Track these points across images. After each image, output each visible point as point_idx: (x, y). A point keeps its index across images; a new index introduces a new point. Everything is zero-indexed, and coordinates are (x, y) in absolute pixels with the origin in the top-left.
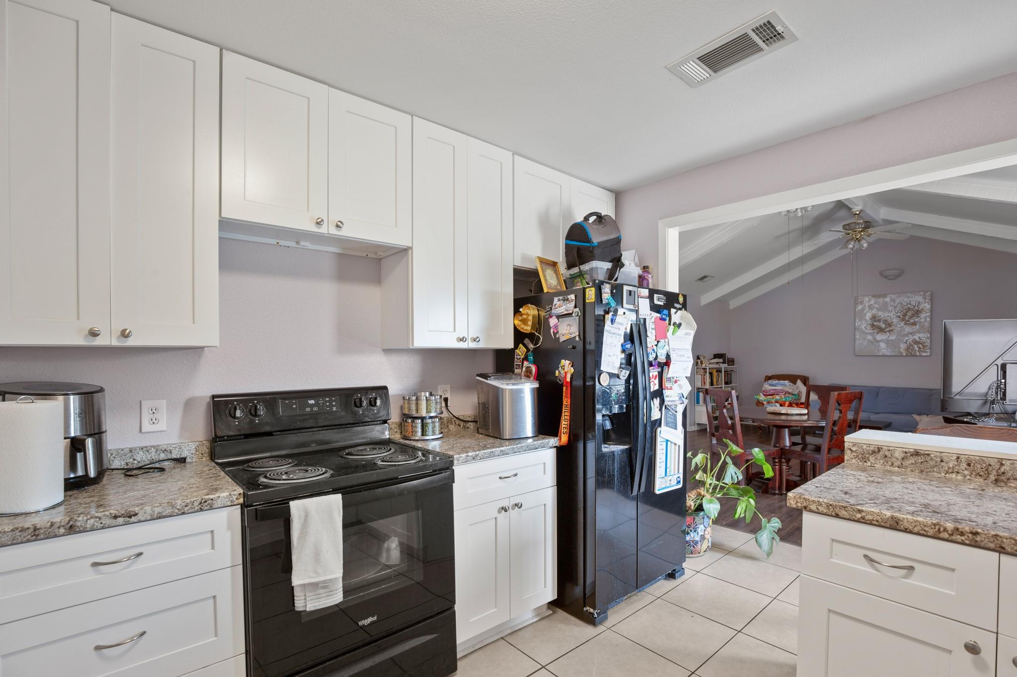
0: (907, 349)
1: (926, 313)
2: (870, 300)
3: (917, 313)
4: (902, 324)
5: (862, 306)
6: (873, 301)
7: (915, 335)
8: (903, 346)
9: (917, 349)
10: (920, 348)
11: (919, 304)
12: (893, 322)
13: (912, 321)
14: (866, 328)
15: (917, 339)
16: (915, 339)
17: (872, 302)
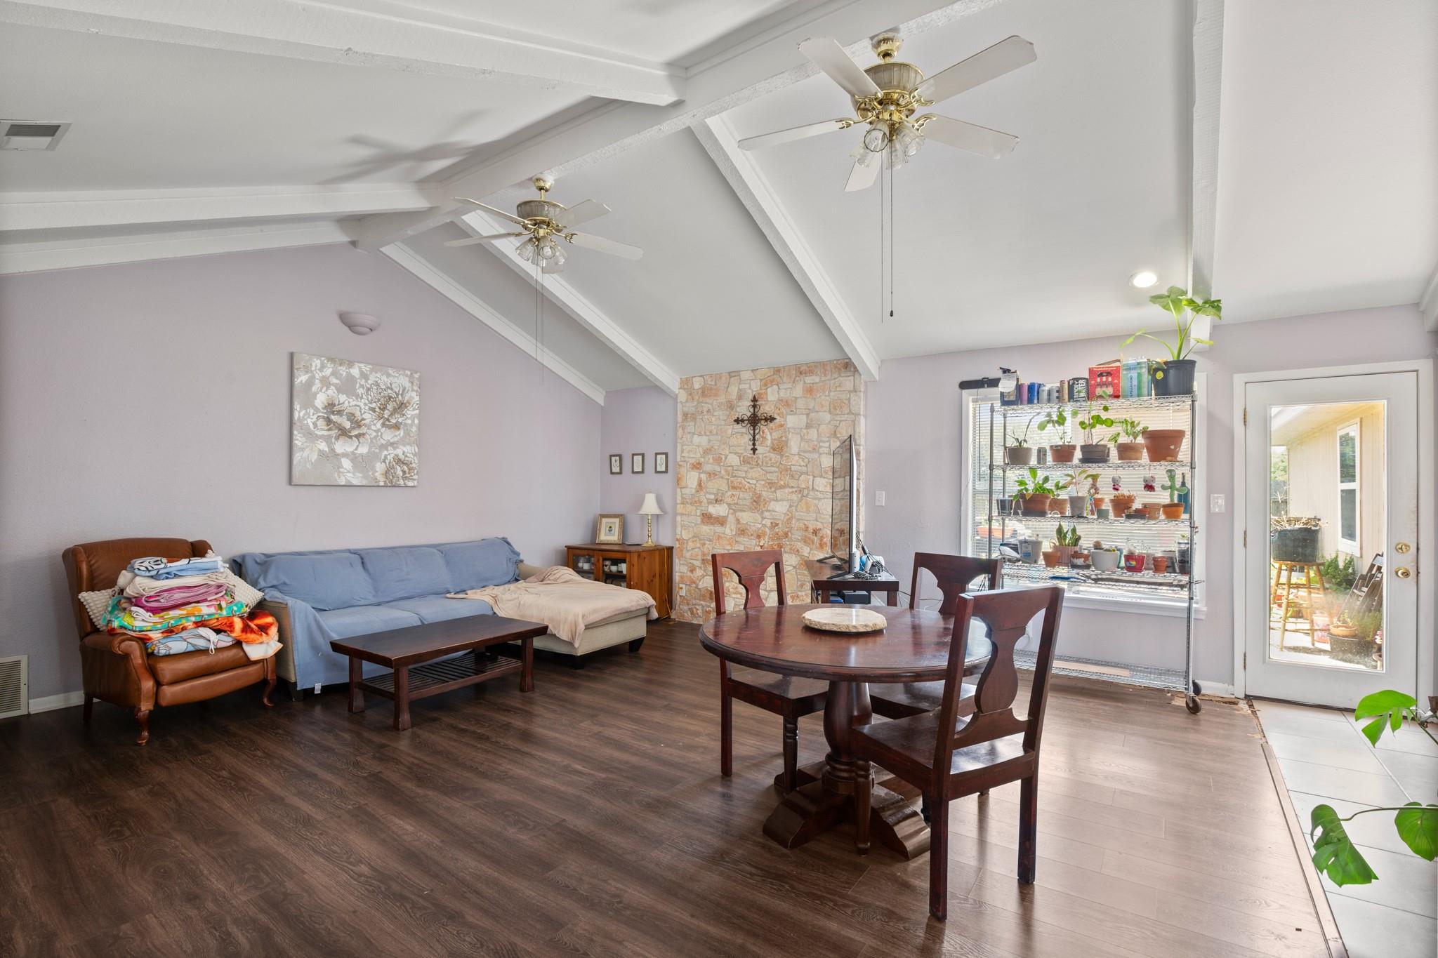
0: (386, 474)
1: (414, 410)
2: (323, 367)
3: (402, 406)
4: (379, 425)
5: (307, 376)
6: (331, 370)
7: (397, 448)
8: (380, 467)
9: (401, 474)
10: (404, 472)
11: (404, 390)
12: (363, 419)
13: (394, 421)
14: (315, 424)
15: (402, 457)
16: (397, 455)
17: (328, 372)
